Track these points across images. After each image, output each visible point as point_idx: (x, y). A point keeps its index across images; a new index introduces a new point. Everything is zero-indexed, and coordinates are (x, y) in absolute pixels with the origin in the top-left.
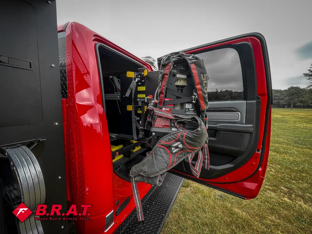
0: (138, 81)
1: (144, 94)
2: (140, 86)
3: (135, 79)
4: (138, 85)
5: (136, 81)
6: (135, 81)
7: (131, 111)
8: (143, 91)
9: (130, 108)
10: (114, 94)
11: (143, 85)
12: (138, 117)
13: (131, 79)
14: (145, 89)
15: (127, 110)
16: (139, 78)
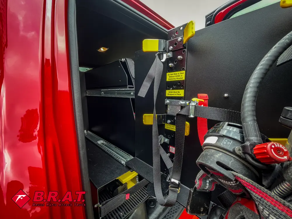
0: (168, 60)
1: (181, 89)
2: (171, 70)
3: (160, 56)
4: (167, 69)
5: (164, 60)
6: (160, 60)
7: (151, 126)
8: (179, 82)
9: (149, 119)
10: (126, 89)
11: (178, 68)
12: (167, 138)
13: (151, 56)
14: (184, 75)
15: (144, 123)
16: (169, 51)
